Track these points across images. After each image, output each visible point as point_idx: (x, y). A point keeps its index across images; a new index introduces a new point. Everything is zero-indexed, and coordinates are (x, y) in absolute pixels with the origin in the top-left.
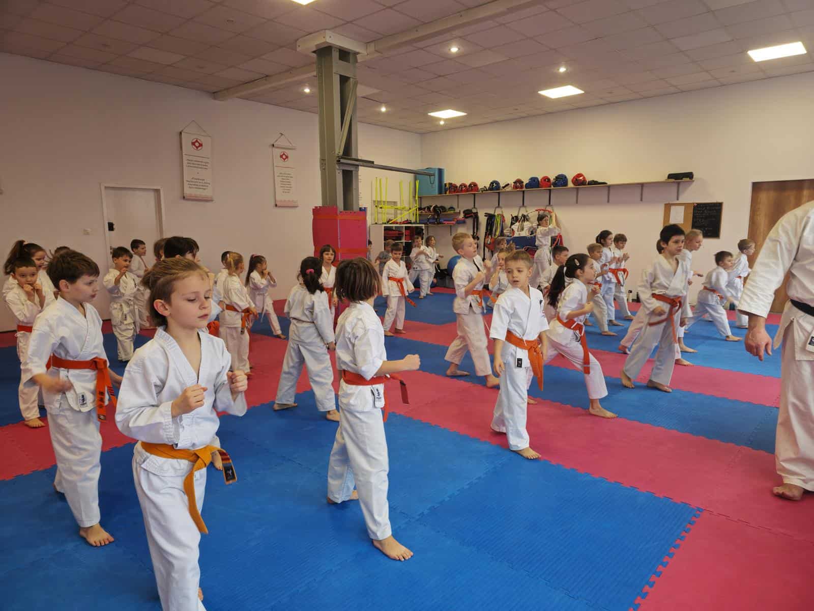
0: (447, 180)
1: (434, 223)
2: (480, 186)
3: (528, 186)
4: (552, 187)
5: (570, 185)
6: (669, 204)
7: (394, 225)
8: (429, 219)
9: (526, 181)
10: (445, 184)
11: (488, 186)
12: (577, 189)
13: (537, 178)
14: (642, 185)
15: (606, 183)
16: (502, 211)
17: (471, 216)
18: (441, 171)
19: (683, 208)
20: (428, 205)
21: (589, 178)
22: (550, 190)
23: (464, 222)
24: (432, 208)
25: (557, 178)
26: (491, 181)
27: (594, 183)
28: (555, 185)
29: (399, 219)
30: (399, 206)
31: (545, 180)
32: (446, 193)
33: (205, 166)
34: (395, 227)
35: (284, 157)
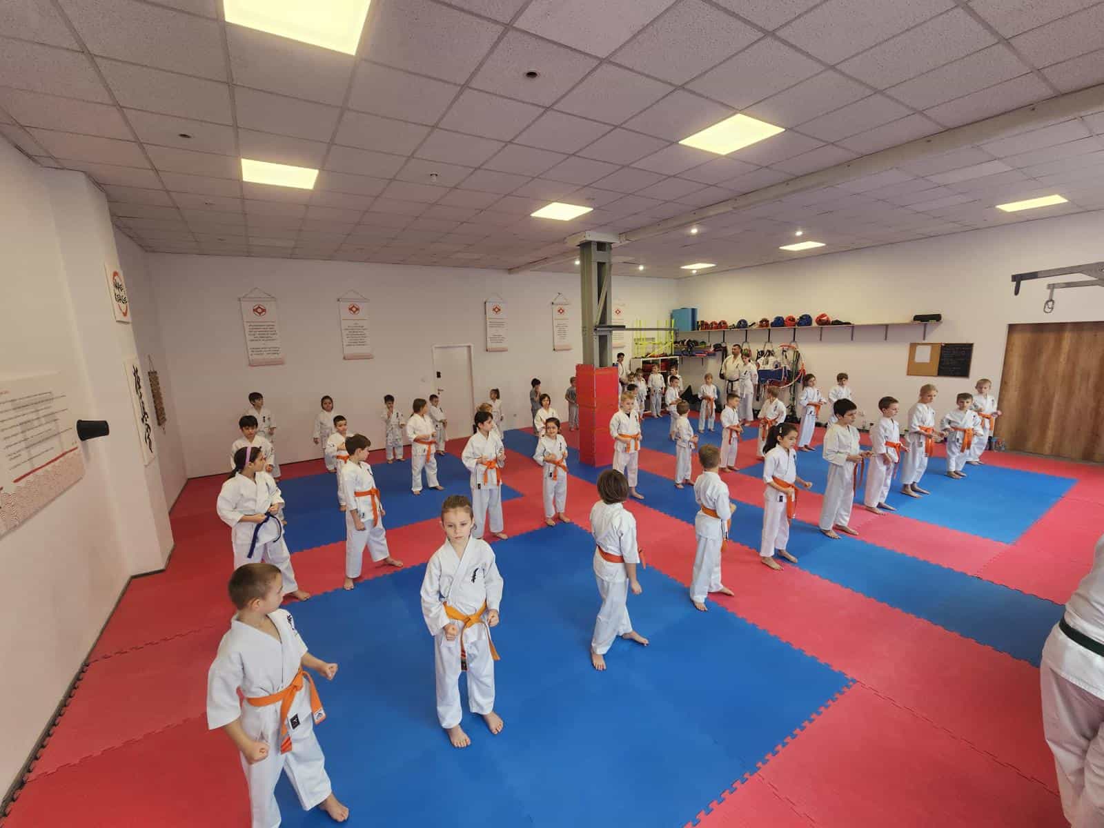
0: (699, 318)
1: (687, 355)
2: (729, 324)
3: (773, 325)
4: (797, 327)
5: (814, 324)
6: (915, 344)
7: (651, 359)
8: (682, 352)
9: (771, 320)
10: (698, 322)
11: (736, 324)
12: (822, 328)
13: (783, 319)
14: (887, 326)
15: (849, 323)
16: (749, 347)
17: (720, 350)
18: (694, 311)
19: (929, 348)
20: (682, 339)
21: (832, 319)
22: (795, 329)
23: (714, 355)
24: (685, 343)
25: (801, 318)
26: (740, 319)
27: (837, 323)
28: (799, 324)
29: (656, 353)
30: (656, 342)
31: (790, 320)
32: (698, 329)
33: (502, 325)
34: (653, 360)
35: (561, 311)
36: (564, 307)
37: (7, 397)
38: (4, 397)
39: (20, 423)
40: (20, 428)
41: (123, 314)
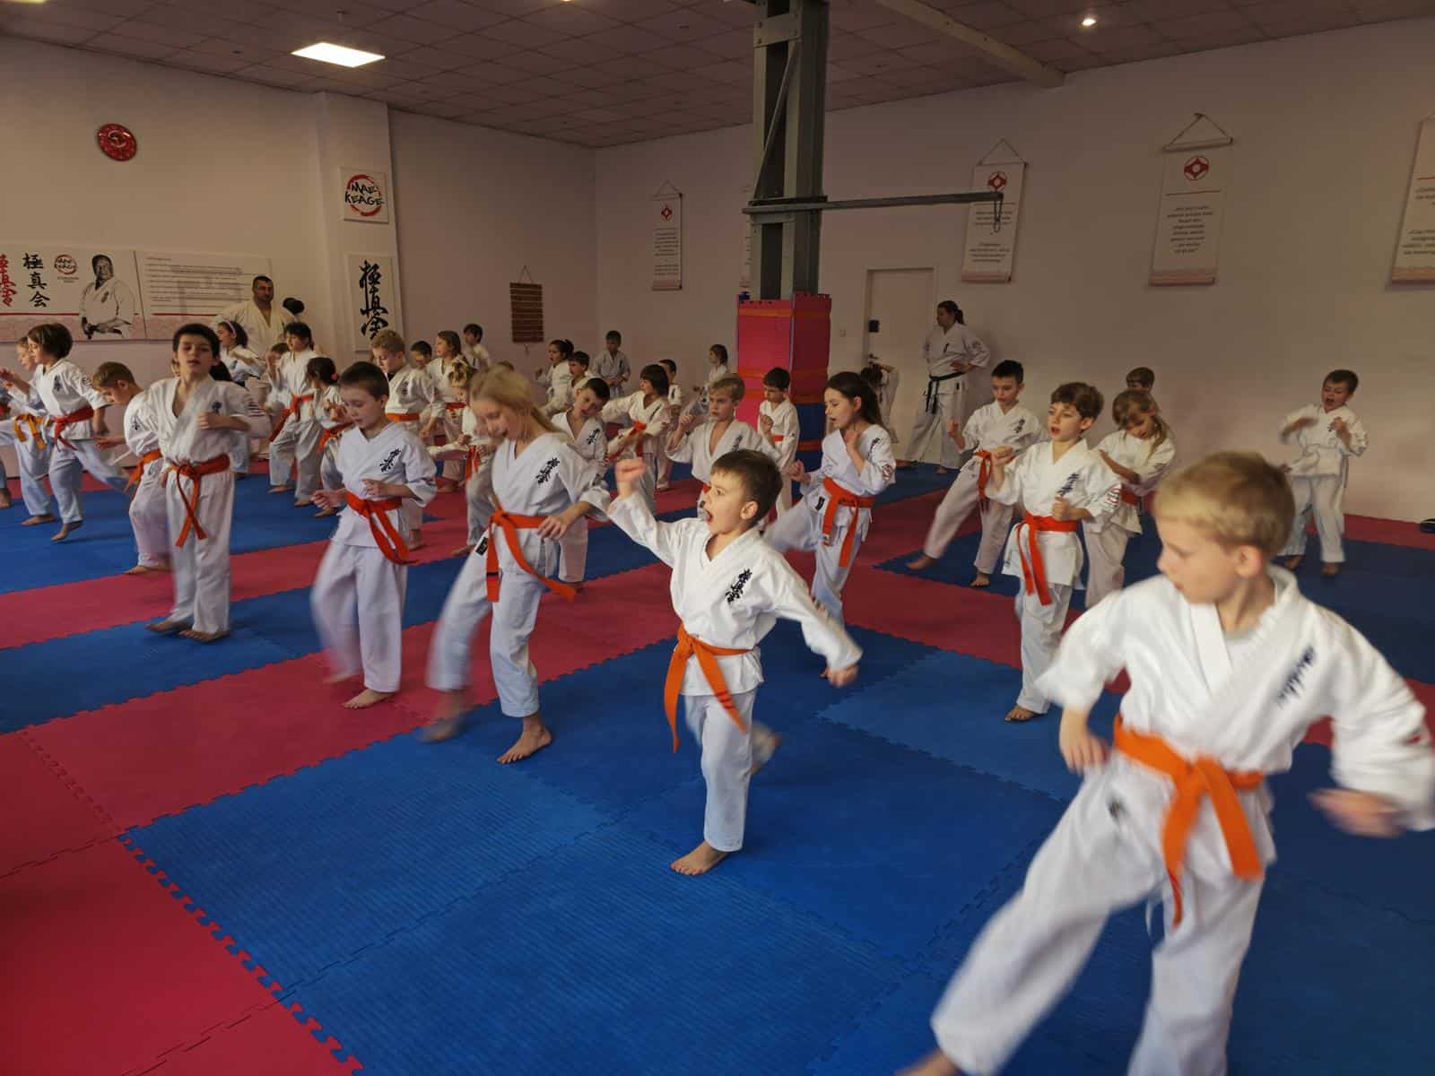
36: (1207, 156)
37: (168, 263)
38: (163, 262)
39: (179, 282)
40: (175, 285)
41: (363, 214)
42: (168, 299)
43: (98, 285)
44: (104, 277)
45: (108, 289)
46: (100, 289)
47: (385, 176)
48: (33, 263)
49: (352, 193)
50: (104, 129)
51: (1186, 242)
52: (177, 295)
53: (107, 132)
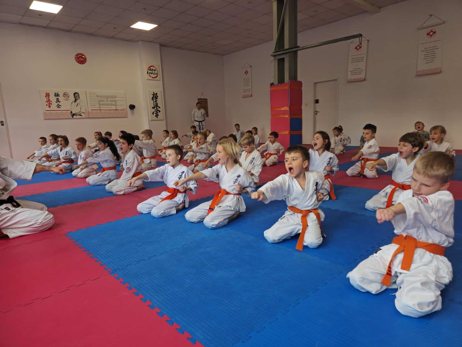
33: (362, 59)
35: (431, 34)
36: (435, 29)
37: (95, 94)
38: (94, 94)
39: (98, 100)
40: (98, 101)
41: (153, 78)
42: (95, 105)
43: (75, 102)
44: (77, 99)
45: (78, 103)
46: (76, 103)
47: (159, 66)
48: (57, 95)
49: (149, 71)
50: (77, 55)
51: (429, 59)
52: (98, 104)
53: (78, 56)
